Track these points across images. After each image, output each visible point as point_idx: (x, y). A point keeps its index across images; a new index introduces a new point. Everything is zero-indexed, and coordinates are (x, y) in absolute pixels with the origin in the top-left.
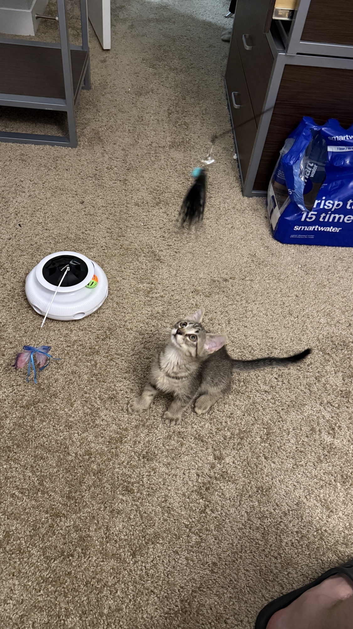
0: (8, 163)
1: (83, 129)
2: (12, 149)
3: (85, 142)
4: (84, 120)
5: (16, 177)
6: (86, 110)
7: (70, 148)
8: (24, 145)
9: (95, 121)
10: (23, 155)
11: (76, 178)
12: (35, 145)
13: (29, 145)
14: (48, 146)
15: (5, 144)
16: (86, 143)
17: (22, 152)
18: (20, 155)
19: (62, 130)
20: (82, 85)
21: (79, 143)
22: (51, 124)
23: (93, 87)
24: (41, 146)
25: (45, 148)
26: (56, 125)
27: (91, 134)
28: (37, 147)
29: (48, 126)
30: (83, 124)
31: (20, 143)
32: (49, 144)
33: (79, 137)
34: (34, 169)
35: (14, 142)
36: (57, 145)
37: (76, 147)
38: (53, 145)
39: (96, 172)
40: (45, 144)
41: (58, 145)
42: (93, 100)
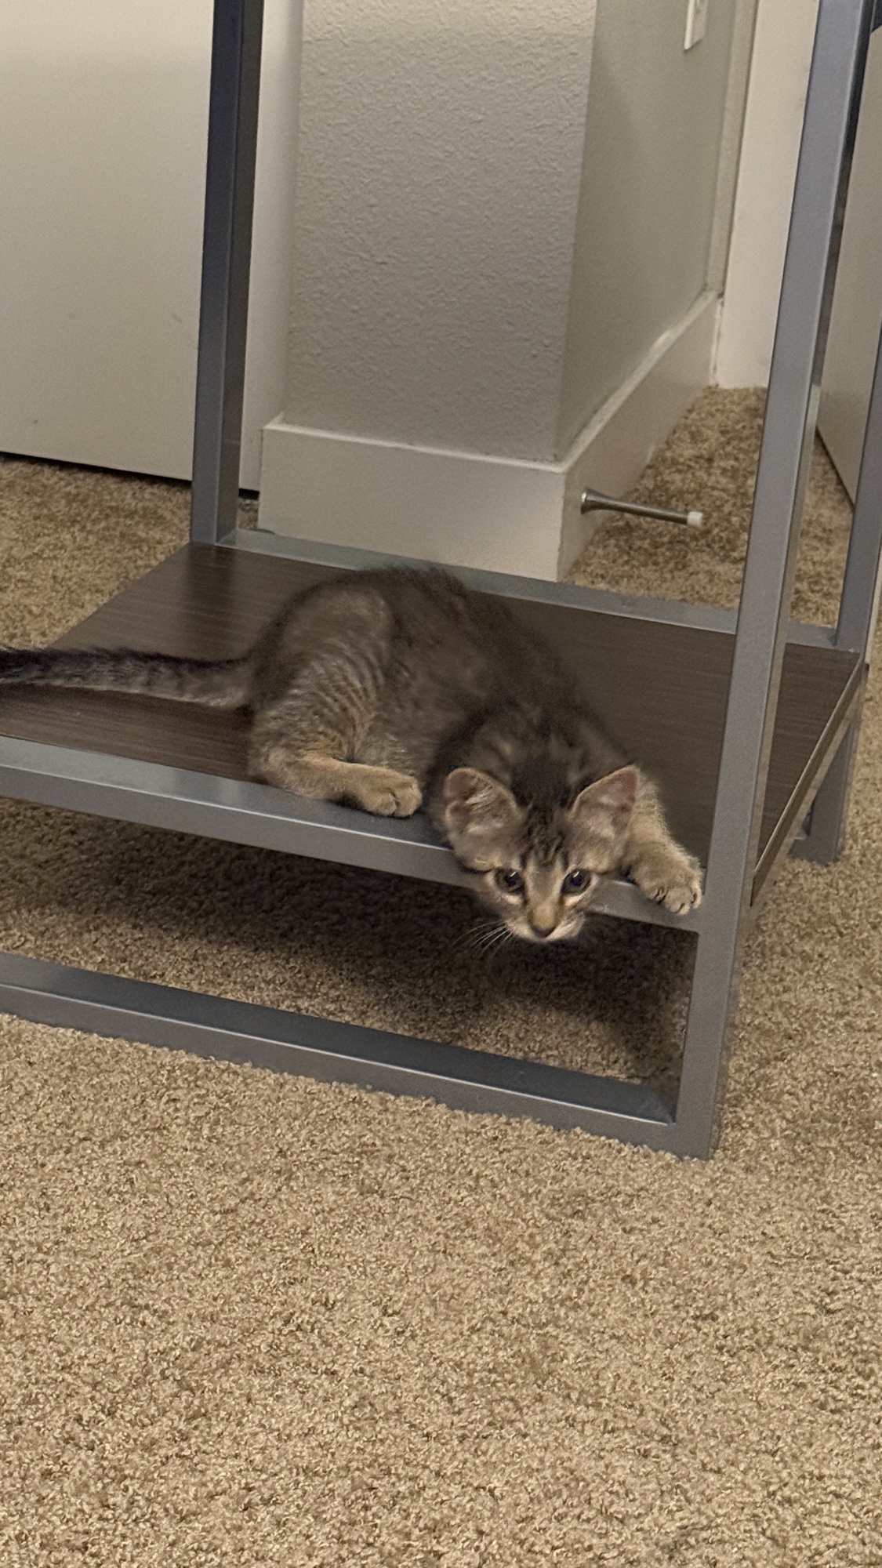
0: (267, 1187)
1: (765, 1062)
2: (307, 1111)
3: (773, 1133)
4: (778, 1015)
5: (300, 1270)
6: (799, 964)
7: (668, 1156)
8: (383, 1102)
9: (849, 1026)
10: (367, 1152)
11: (682, 1339)
12: (451, 1107)
13: (420, 1105)
14: (529, 1127)
15: (272, 1078)
16: (775, 1144)
17: (368, 1138)
18: (351, 1150)
19: (636, 1048)
20: (795, 834)
21: (731, 1135)
22: (572, 1009)
23: (855, 852)
24: (488, 1120)
25: (512, 1136)
26: (600, 1018)
27: (816, 1094)
28: (465, 1121)
29: (552, 1018)
30: (767, 1033)
31: (362, 1087)
32: (543, 1117)
33: (738, 1101)
34: (421, 1242)
35: (327, 1073)
36: (585, 1129)
37: (706, 1157)
38: (562, 1125)
39: (824, 1320)
40: (516, 1111)
41: (595, 1128)
42: (845, 915)
